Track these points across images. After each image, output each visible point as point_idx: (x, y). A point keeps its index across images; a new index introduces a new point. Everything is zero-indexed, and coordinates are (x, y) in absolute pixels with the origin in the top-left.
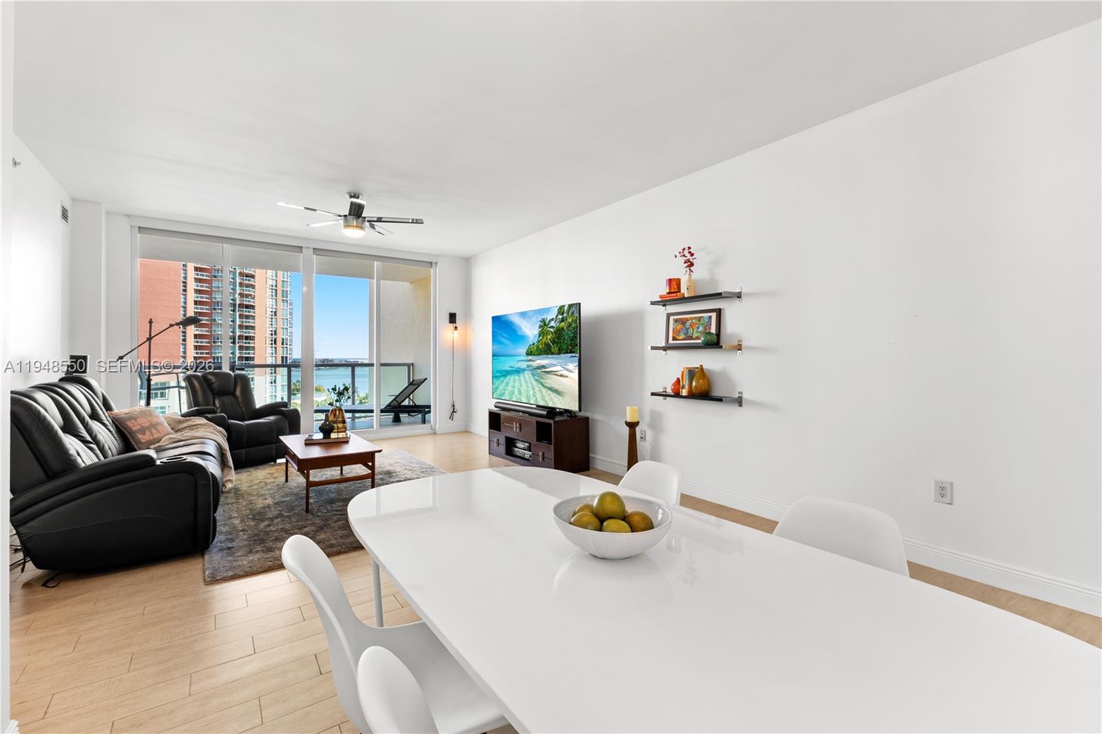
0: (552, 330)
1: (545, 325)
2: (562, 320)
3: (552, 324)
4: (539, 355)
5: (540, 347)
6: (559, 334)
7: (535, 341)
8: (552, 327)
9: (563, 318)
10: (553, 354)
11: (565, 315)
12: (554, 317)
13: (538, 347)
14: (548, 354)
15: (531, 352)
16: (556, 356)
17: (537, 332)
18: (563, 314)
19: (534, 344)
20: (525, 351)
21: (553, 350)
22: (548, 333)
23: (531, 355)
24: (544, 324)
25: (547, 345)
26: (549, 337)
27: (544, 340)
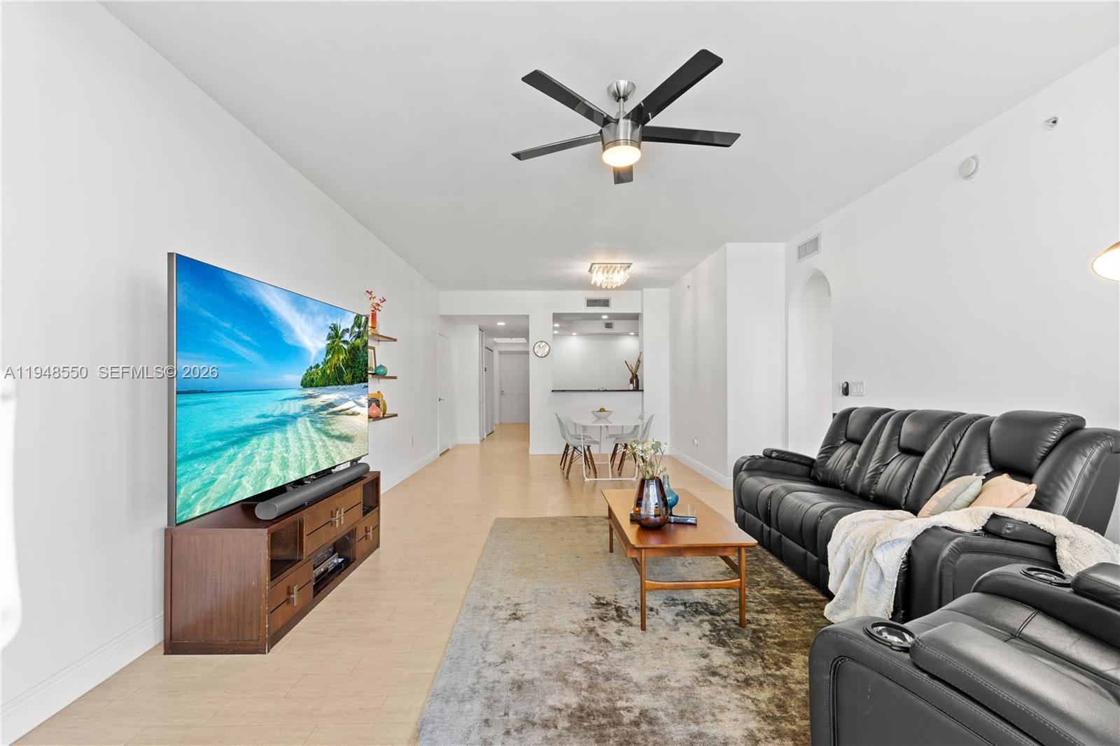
0: (346, 347)
1: (337, 336)
2: (359, 336)
3: (347, 337)
4: (325, 385)
5: (328, 372)
6: (354, 355)
7: (320, 361)
8: (345, 342)
9: (359, 333)
10: (345, 383)
11: (362, 329)
12: (350, 327)
13: (324, 372)
14: (339, 384)
15: (312, 380)
16: (348, 386)
17: (325, 345)
18: (359, 327)
19: (317, 366)
20: (300, 378)
21: (345, 378)
22: (340, 350)
23: (311, 386)
24: (335, 334)
25: (338, 370)
26: (341, 357)
27: (334, 361)
